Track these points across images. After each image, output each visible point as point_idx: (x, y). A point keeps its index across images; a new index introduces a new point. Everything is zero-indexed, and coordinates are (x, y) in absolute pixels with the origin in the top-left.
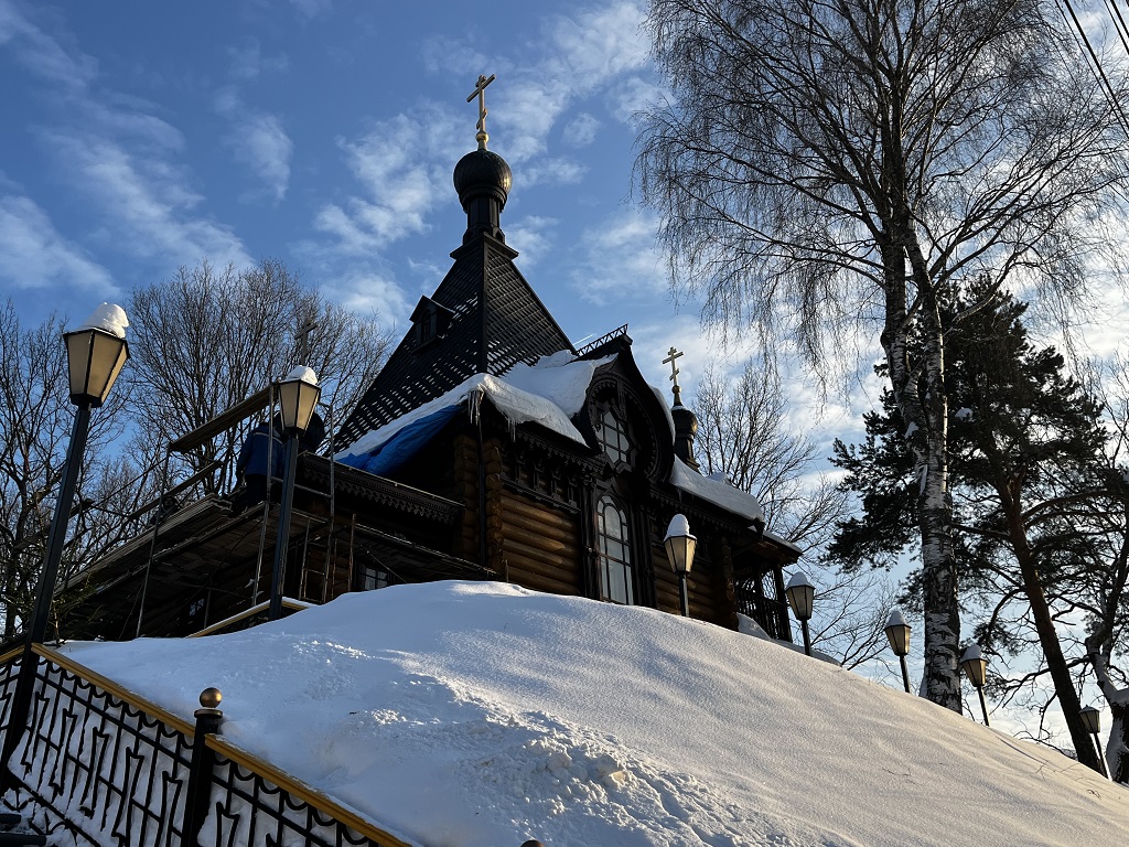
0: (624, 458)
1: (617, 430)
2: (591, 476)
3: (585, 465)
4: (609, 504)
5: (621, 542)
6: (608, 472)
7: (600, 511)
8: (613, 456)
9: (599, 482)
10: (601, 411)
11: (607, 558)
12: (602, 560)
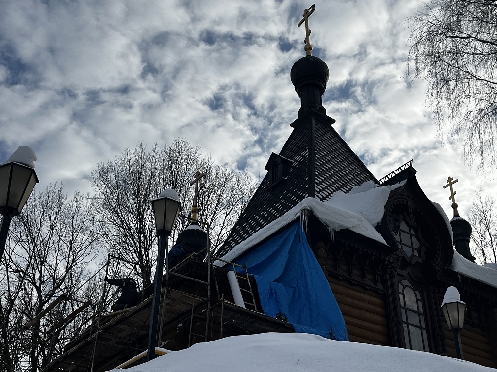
0: (416, 253)
1: (410, 233)
2: (392, 267)
3: (387, 259)
4: (407, 286)
5: (418, 312)
6: (405, 263)
7: (401, 291)
8: (408, 251)
9: (399, 271)
10: (397, 221)
11: (408, 324)
12: (405, 326)
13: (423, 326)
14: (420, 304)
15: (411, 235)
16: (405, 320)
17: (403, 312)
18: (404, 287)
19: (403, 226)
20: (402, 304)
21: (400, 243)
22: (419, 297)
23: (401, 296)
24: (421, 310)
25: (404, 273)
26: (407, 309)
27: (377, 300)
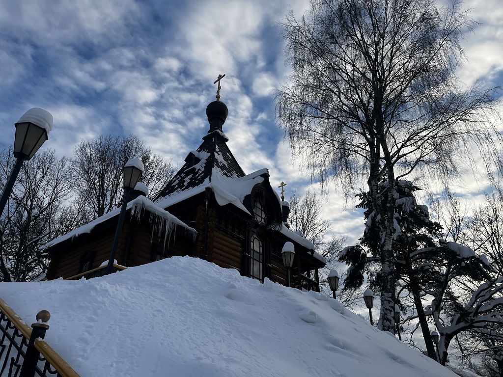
0: (263, 220)
2: (250, 226)
3: (248, 222)
4: (256, 238)
5: (259, 253)
7: (252, 240)
8: (259, 219)
9: (253, 229)
10: (256, 201)
11: (254, 259)
12: (252, 260)
13: (261, 261)
14: (261, 248)
15: (262, 210)
16: (252, 257)
17: (252, 251)
18: (254, 238)
19: (259, 205)
20: (252, 248)
21: (256, 214)
22: (261, 245)
23: (252, 243)
24: (261, 251)
25: (255, 230)
26: (254, 251)
27: (239, 244)
